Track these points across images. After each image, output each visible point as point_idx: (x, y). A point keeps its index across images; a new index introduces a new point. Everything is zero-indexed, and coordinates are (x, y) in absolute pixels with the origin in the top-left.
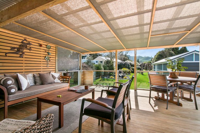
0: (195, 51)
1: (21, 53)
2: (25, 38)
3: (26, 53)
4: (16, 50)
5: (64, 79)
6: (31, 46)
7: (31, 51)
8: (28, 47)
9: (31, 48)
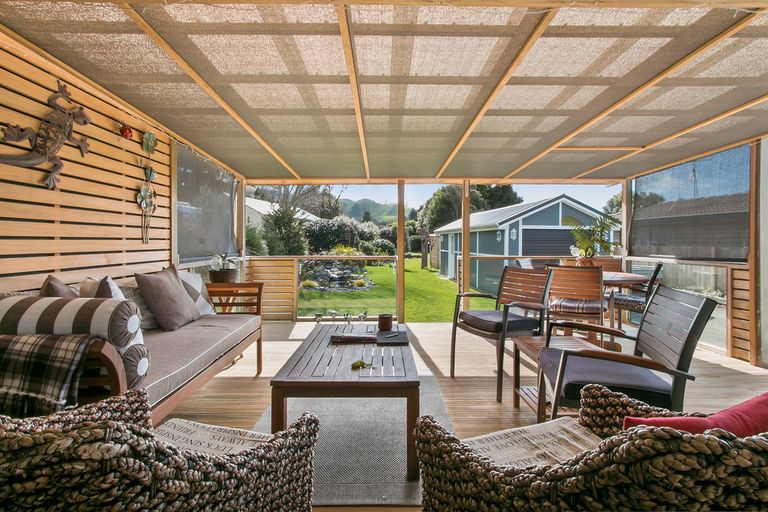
0: (564, 196)
1: (46, 165)
2: (62, 83)
3: (67, 168)
4: (25, 143)
5: (224, 299)
6: (87, 129)
7: (89, 159)
8: (74, 135)
9: (89, 141)
